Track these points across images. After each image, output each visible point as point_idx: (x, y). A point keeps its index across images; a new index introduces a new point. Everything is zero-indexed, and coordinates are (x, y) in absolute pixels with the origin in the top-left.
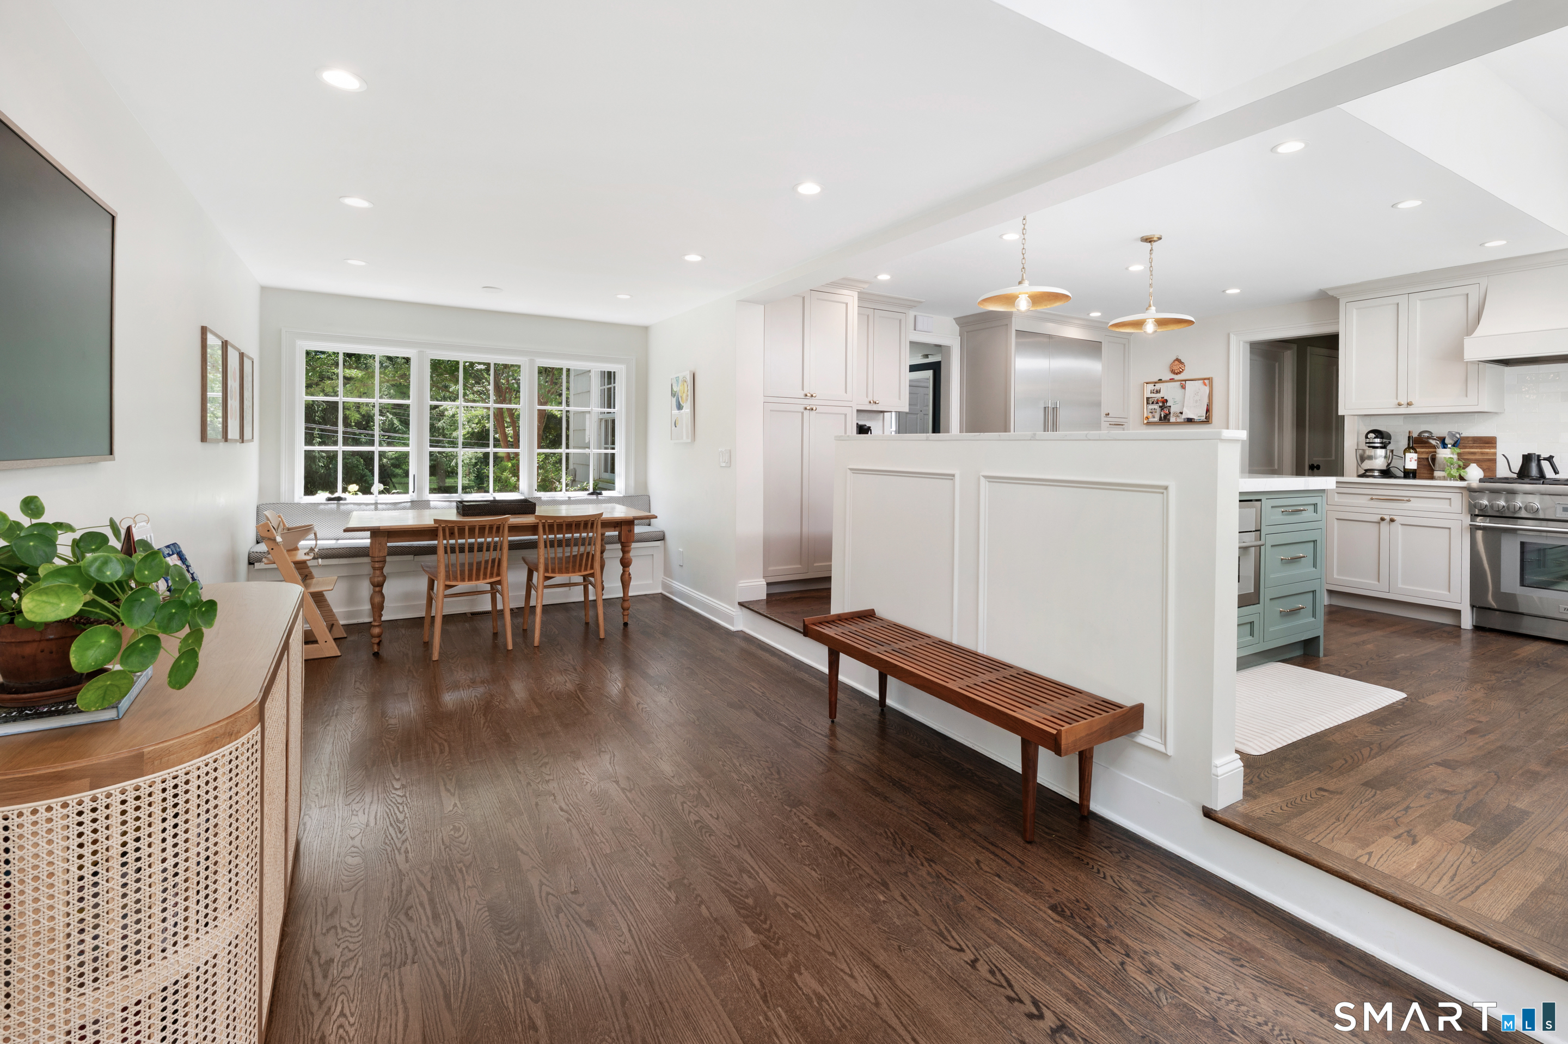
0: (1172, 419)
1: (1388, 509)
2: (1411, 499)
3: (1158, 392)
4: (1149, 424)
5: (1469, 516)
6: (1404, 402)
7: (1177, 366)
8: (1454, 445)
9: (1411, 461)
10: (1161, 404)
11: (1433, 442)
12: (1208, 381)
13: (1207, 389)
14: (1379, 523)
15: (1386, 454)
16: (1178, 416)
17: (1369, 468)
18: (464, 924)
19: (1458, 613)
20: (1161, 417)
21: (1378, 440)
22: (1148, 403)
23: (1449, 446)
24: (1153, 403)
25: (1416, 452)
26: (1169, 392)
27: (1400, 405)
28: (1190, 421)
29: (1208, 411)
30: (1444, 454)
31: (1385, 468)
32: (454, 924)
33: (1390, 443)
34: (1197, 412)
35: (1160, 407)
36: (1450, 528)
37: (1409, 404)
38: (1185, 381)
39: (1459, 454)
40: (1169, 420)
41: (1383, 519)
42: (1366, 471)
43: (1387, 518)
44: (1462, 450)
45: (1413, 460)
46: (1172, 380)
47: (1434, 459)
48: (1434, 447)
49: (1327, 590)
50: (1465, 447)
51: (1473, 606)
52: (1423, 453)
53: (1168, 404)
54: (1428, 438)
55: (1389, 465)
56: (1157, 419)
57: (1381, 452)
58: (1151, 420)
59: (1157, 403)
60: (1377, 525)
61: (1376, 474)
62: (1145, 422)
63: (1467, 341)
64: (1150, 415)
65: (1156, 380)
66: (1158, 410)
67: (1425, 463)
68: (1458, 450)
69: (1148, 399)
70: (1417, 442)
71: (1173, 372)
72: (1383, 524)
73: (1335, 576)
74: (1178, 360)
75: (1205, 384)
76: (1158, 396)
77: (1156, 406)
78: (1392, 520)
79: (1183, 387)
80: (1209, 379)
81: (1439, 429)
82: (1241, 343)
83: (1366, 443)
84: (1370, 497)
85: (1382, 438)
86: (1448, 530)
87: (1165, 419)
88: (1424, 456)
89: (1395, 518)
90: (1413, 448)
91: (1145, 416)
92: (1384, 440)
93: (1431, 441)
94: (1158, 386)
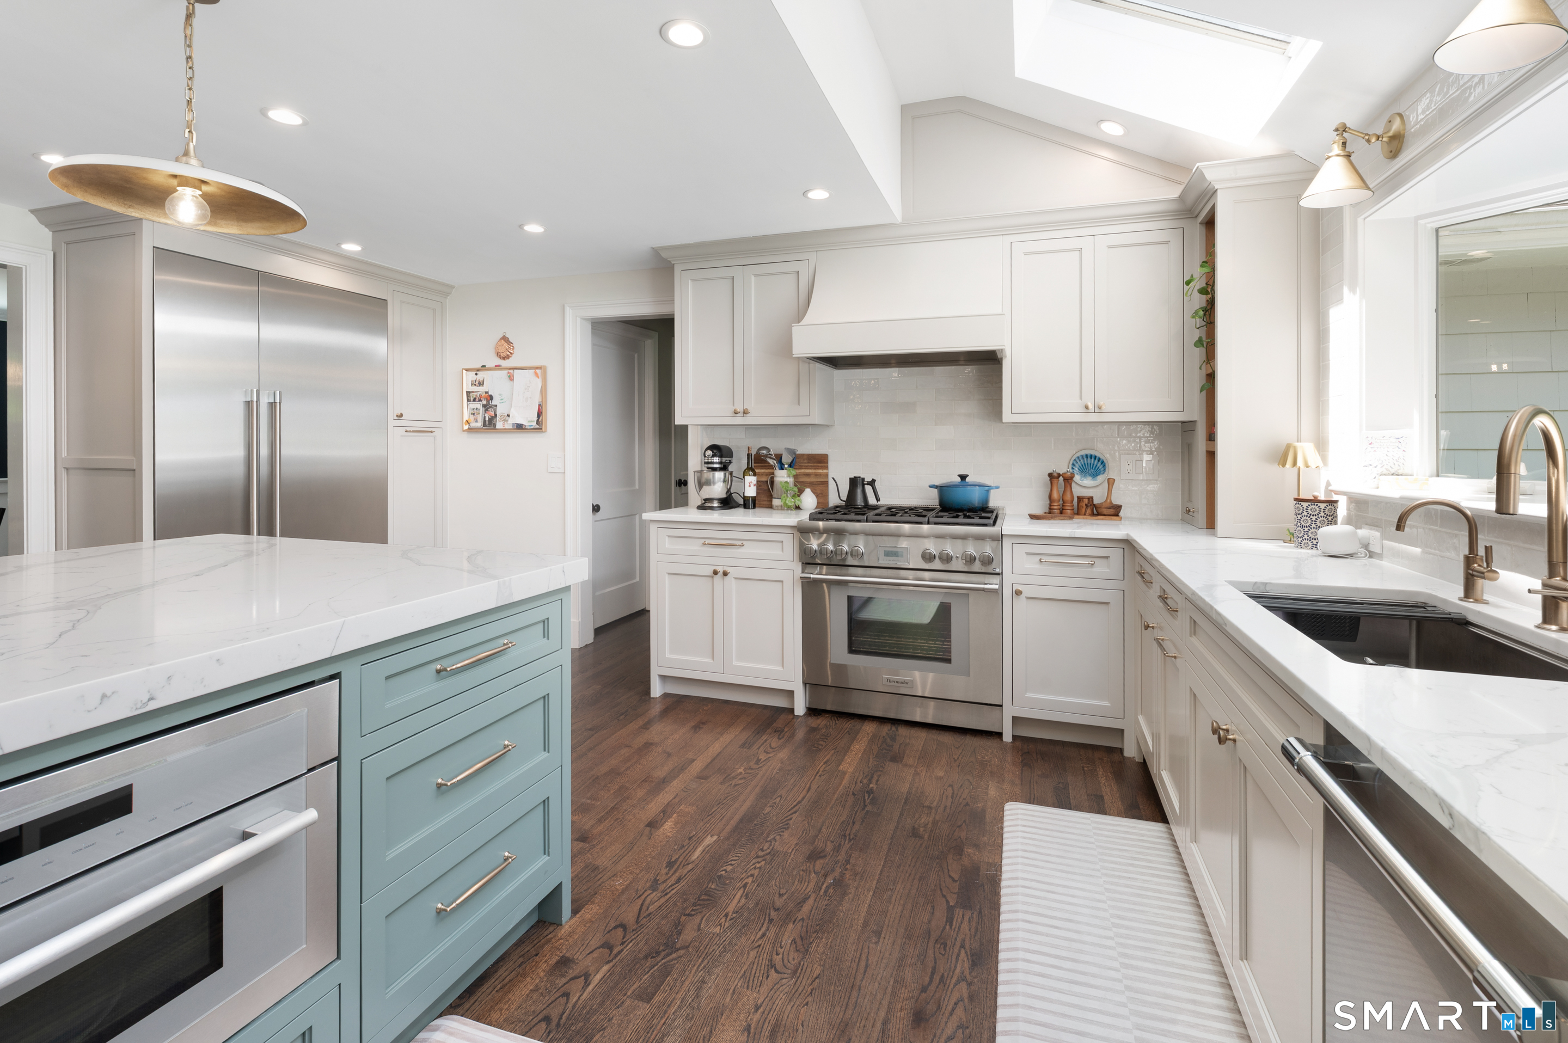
0: (499, 425)
1: (721, 558)
2: (745, 543)
3: (481, 384)
4: (471, 430)
5: (801, 564)
6: (740, 409)
7: (505, 348)
8: (790, 466)
9: (750, 488)
10: (484, 402)
11: (771, 461)
12: (540, 370)
13: (538, 383)
14: (713, 577)
15: (725, 476)
16: (506, 420)
17: (707, 497)
19: (790, 694)
20: (485, 421)
21: (716, 459)
22: (468, 400)
23: (786, 466)
24: (474, 400)
25: (755, 475)
26: (494, 383)
27: (736, 413)
28: (520, 427)
29: (539, 414)
30: (783, 477)
31: (724, 496)
33: (730, 462)
34: (527, 417)
35: (484, 406)
36: (782, 582)
37: (745, 412)
38: (514, 369)
39: (795, 477)
40: (495, 425)
41: (715, 573)
42: (706, 500)
43: (720, 570)
44: (798, 471)
45: (752, 485)
46: (498, 367)
47: (772, 482)
48: (772, 467)
49: (658, 675)
50: (801, 468)
51: (805, 684)
52: (762, 474)
53: (494, 403)
54: (766, 456)
55: (729, 490)
56: (480, 424)
57: (719, 475)
58: (474, 425)
59: (480, 400)
60: (710, 579)
61: (716, 504)
62: (466, 427)
63: (797, 330)
64: (472, 418)
65: (479, 366)
66: (482, 410)
67: (765, 487)
68: (794, 472)
69: (468, 393)
70: (758, 462)
71: (499, 355)
72: (716, 577)
73: (668, 655)
74: (505, 339)
75: (537, 375)
76: (481, 390)
77: (478, 405)
78: (725, 574)
79: (511, 378)
80: (540, 368)
81: (776, 445)
82: (579, 320)
83: (706, 463)
84: (702, 541)
85: (721, 456)
86: (780, 584)
87: (490, 424)
88: (764, 479)
89: (728, 569)
90: (753, 470)
91: (466, 418)
92: (724, 459)
93: (769, 460)
94: (482, 375)
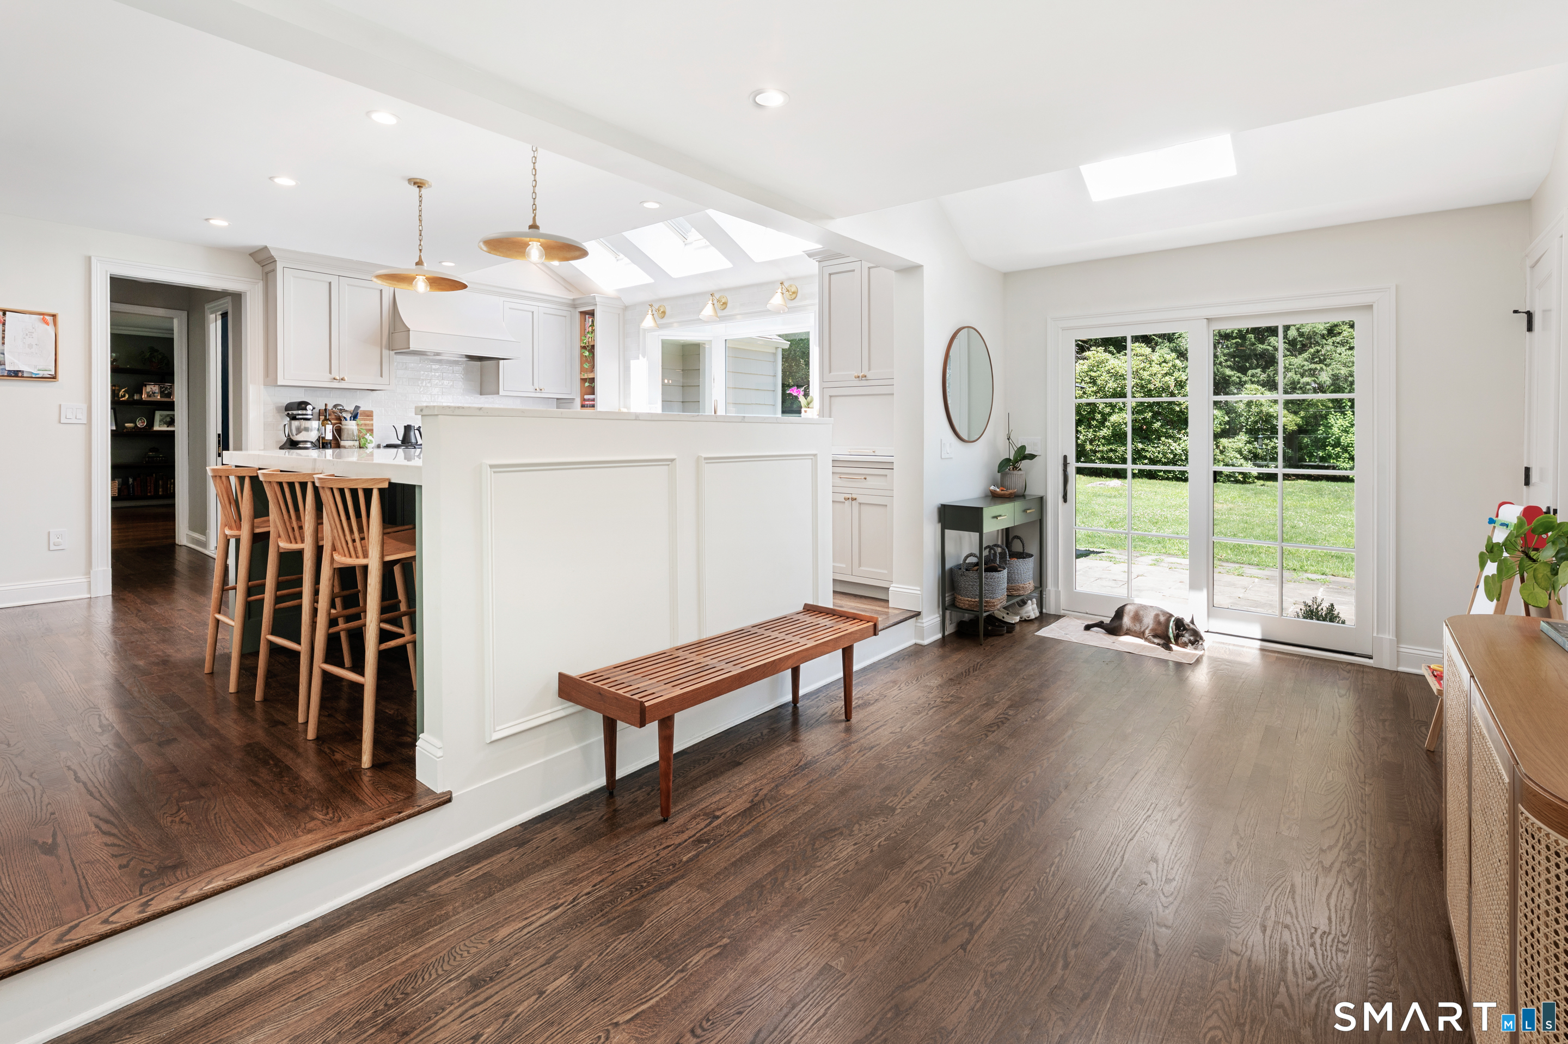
11: (344, 415)
12: (51, 318)
13: (50, 330)
18: (1258, 927)
27: (334, 379)
28: (18, 375)
32: (1268, 932)
34: (35, 365)
37: (342, 380)
42: (299, 442)
45: (330, 432)
68: (356, 422)
75: (45, 322)
82: (108, 274)
90: (328, 420)
